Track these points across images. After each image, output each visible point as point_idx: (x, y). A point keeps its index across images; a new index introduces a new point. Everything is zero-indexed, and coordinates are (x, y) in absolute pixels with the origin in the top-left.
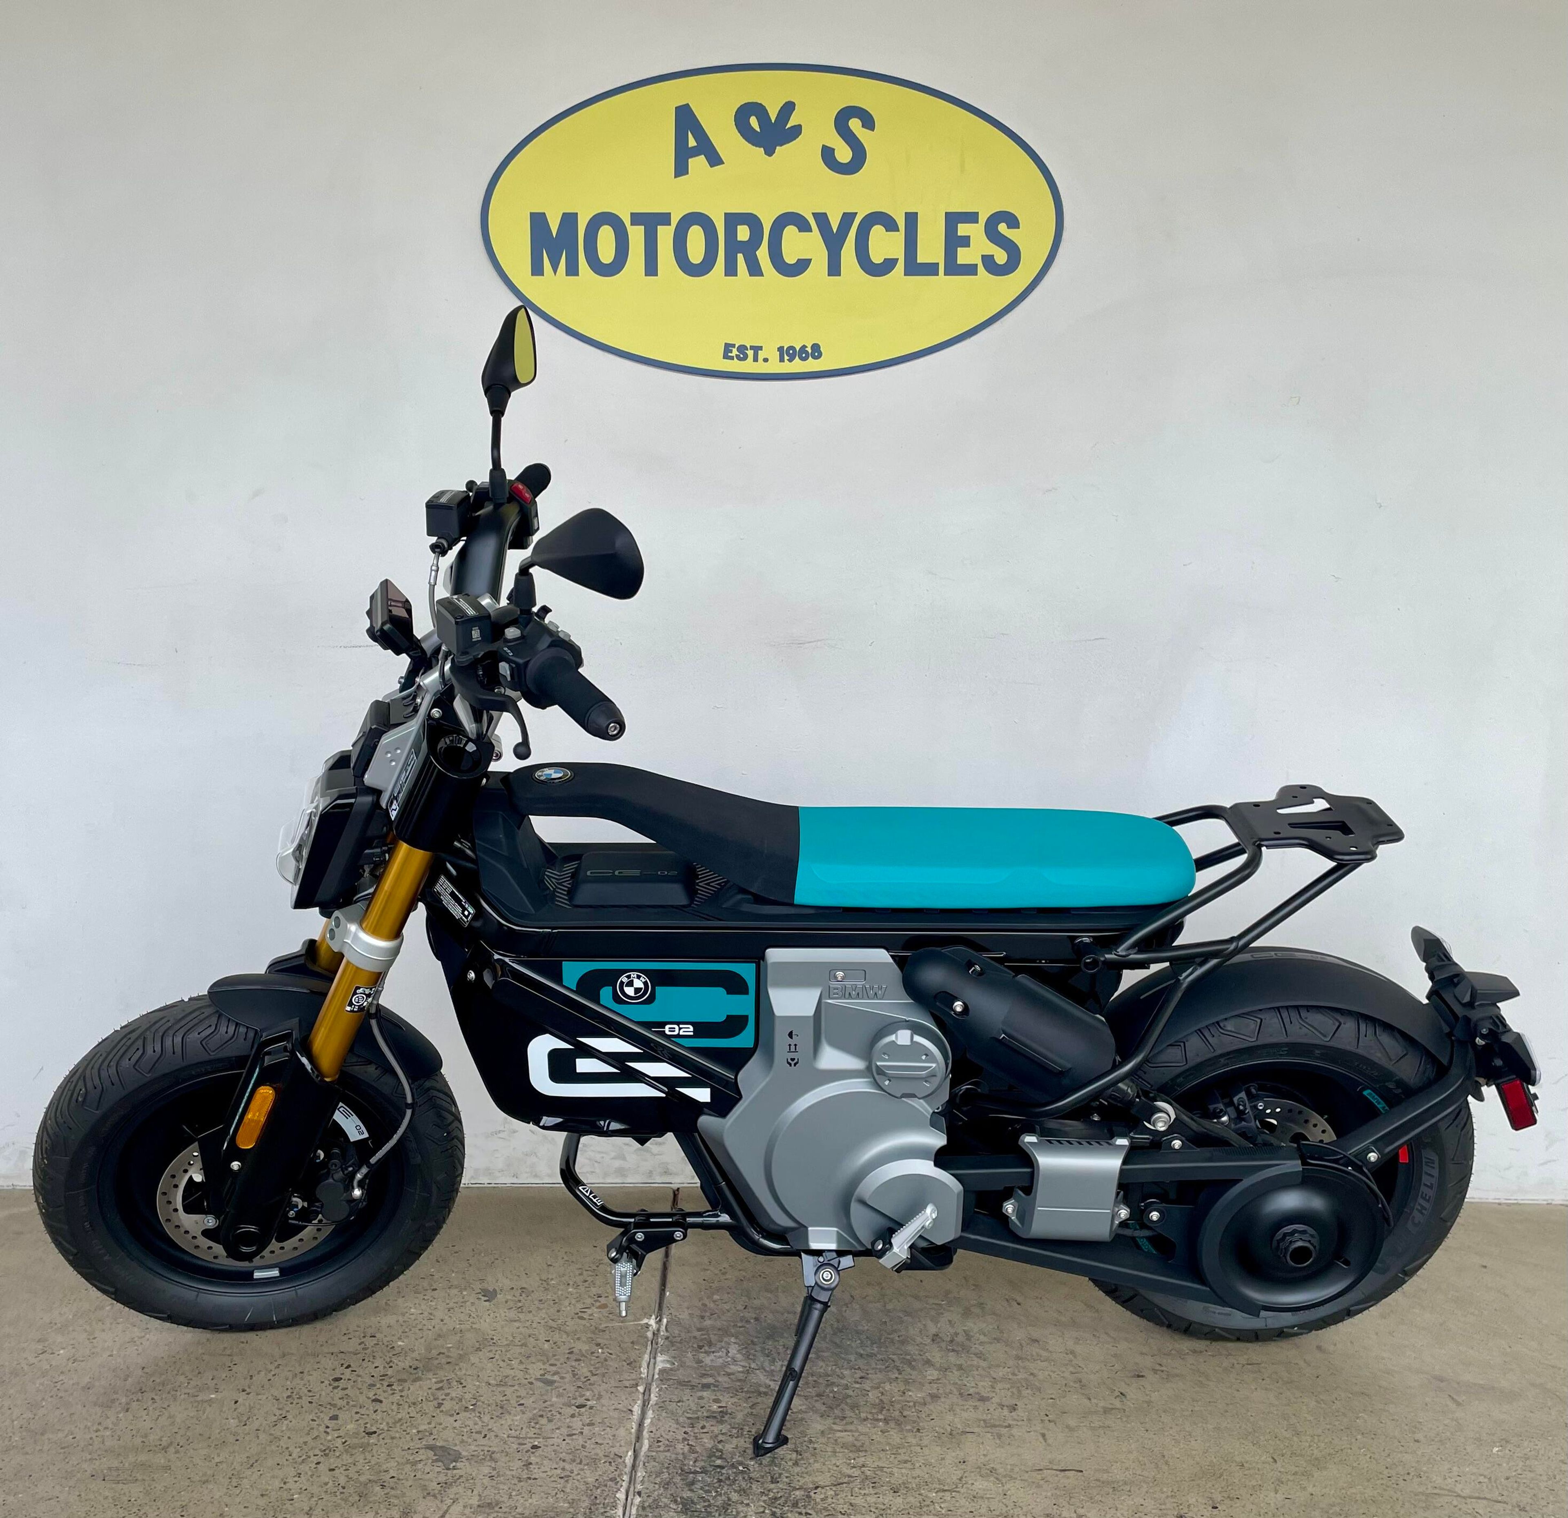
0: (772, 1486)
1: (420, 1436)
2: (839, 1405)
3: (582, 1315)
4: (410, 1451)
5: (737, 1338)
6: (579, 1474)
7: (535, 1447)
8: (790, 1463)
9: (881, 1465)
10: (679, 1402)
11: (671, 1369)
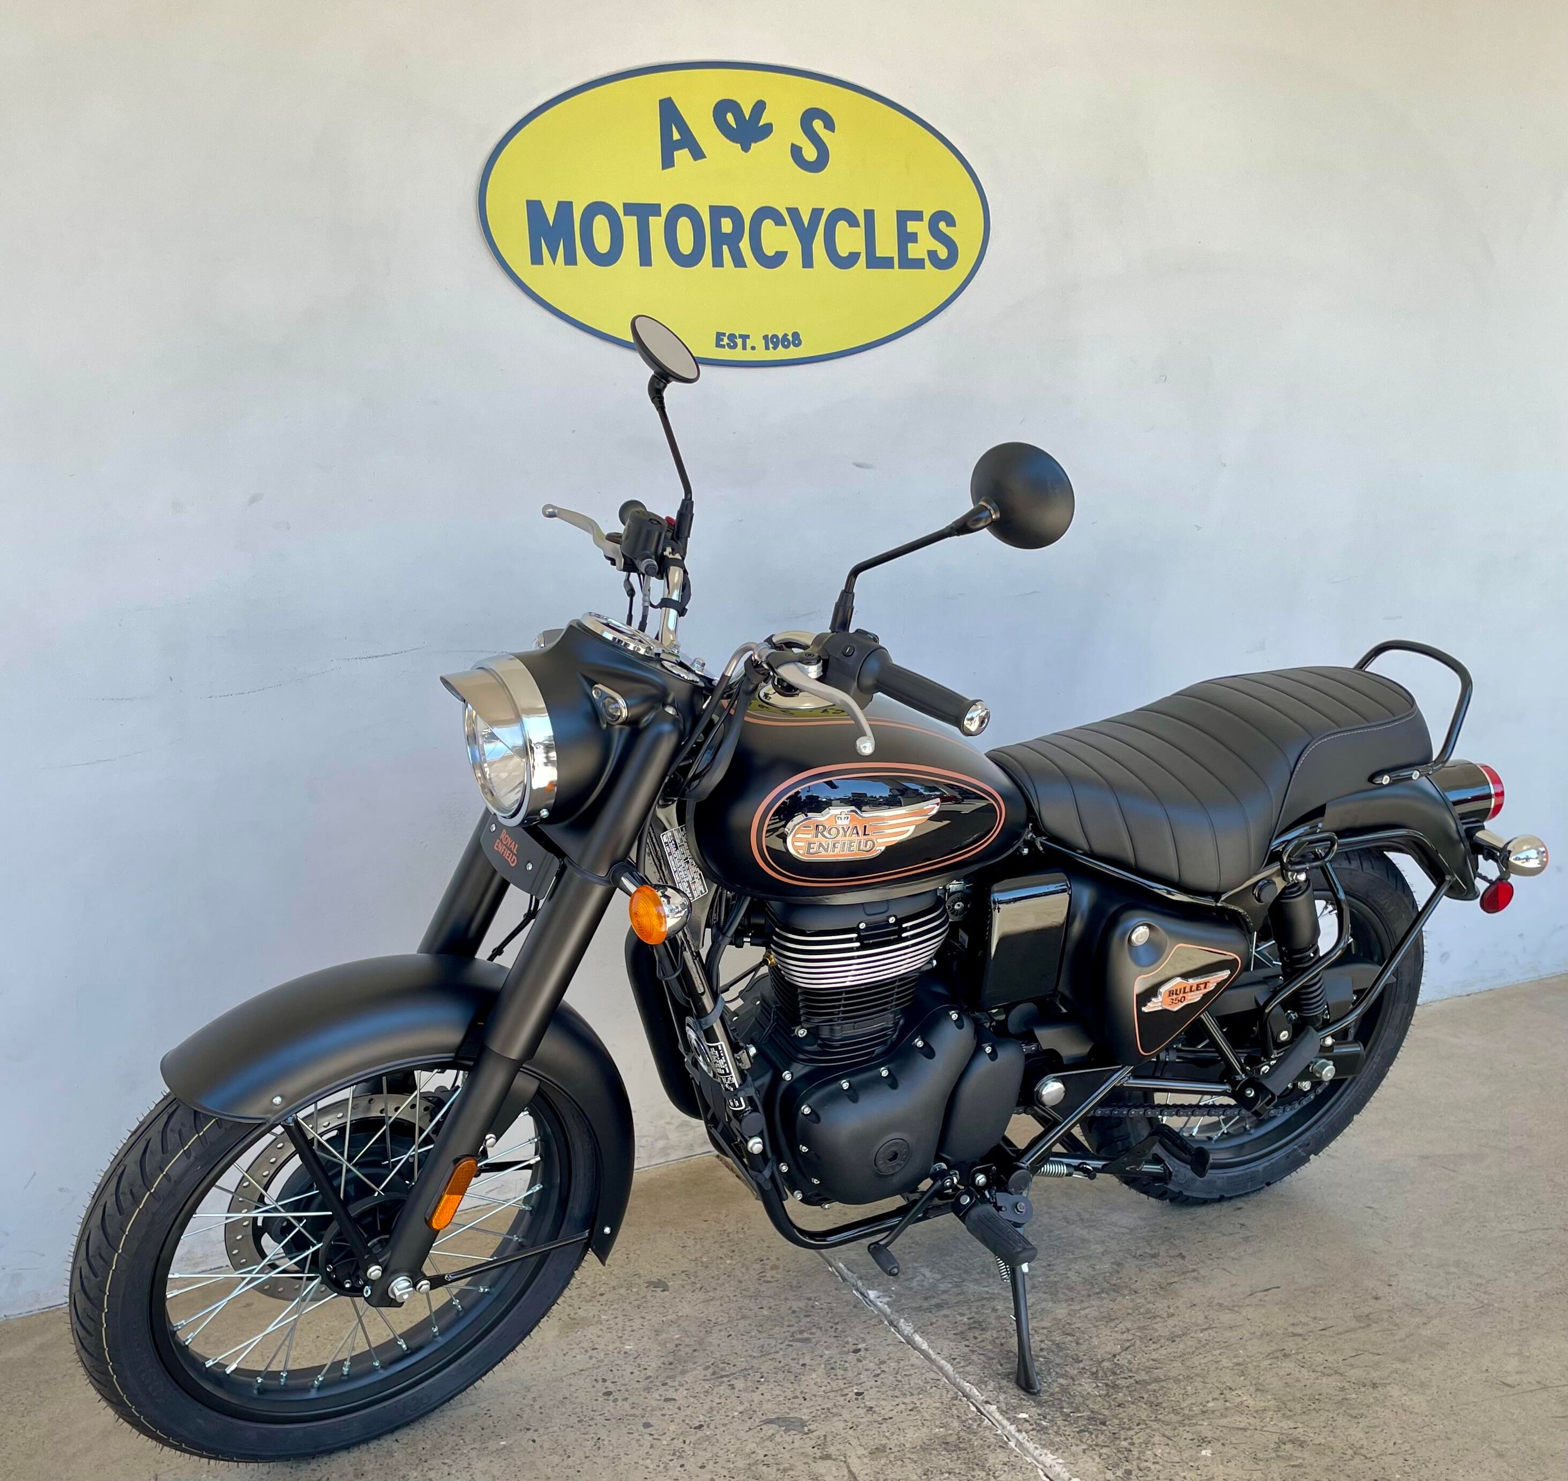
0: (1081, 1365)
1: (746, 1417)
2: (1057, 1291)
3: (765, 1279)
4: (755, 1431)
5: (916, 1261)
6: (921, 1404)
7: (858, 1394)
8: (1074, 1344)
9: (1141, 1325)
10: (932, 1324)
11: (895, 1301)
